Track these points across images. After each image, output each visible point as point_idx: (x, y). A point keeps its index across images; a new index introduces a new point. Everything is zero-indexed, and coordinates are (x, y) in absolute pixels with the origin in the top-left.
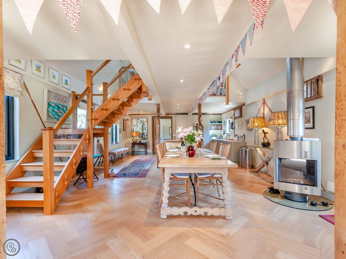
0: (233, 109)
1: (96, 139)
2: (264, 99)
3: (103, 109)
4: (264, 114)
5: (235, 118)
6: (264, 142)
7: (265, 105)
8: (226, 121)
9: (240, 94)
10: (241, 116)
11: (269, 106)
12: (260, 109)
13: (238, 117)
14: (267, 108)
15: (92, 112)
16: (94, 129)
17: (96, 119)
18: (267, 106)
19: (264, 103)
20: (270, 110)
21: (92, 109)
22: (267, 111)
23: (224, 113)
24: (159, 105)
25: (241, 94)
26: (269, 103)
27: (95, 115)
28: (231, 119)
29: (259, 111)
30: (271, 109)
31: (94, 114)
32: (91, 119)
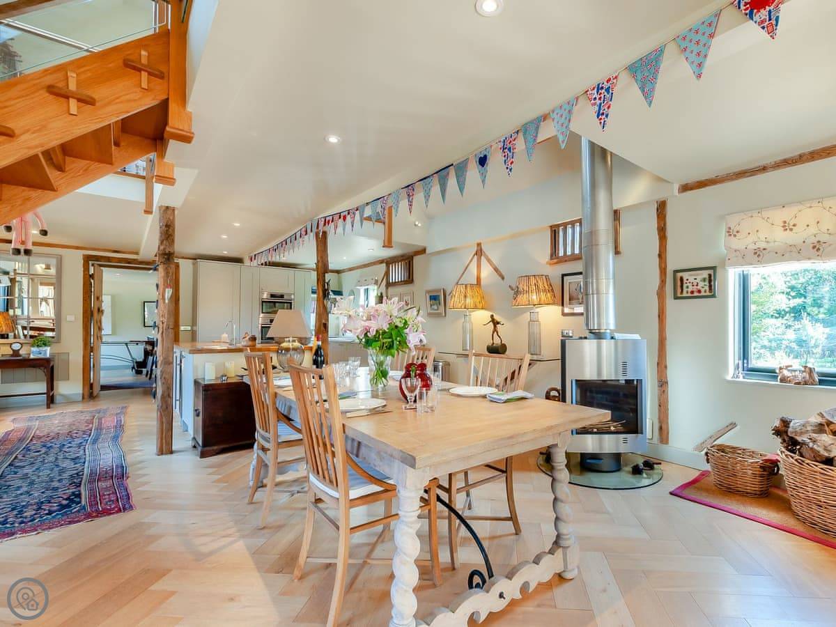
0: (381, 262)
2: (479, 245)
4: (479, 279)
5: (389, 285)
6: (493, 343)
7: (483, 257)
8: (359, 290)
9: (417, 223)
10: (409, 280)
11: (495, 262)
12: (466, 268)
13: (395, 282)
14: (489, 265)
18: (489, 260)
19: (479, 252)
20: (496, 270)
22: (486, 272)
23: (351, 269)
24: (169, 212)
25: (419, 225)
26: (494, 254)
28: (376, 287)
29: (465, 270)
30: (499, 268)
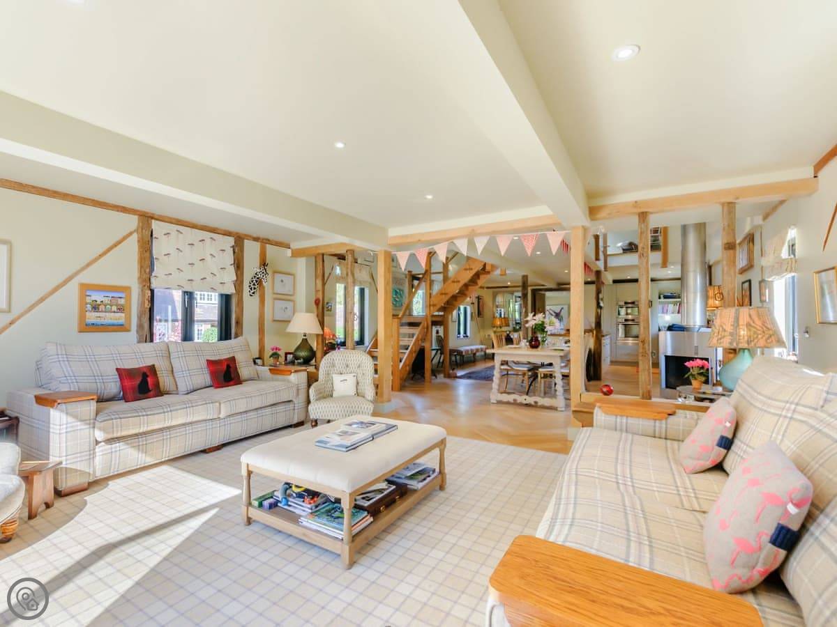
1: (434, 329)
3: (442, 294)
15: (430, 297)
16: (433, 316)
17: (434, 305)
21: (430, 294)
27: (434, 300)
31: (432, 299)
32: (429, 305)
